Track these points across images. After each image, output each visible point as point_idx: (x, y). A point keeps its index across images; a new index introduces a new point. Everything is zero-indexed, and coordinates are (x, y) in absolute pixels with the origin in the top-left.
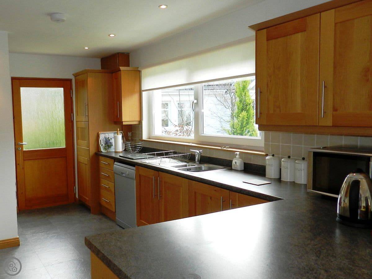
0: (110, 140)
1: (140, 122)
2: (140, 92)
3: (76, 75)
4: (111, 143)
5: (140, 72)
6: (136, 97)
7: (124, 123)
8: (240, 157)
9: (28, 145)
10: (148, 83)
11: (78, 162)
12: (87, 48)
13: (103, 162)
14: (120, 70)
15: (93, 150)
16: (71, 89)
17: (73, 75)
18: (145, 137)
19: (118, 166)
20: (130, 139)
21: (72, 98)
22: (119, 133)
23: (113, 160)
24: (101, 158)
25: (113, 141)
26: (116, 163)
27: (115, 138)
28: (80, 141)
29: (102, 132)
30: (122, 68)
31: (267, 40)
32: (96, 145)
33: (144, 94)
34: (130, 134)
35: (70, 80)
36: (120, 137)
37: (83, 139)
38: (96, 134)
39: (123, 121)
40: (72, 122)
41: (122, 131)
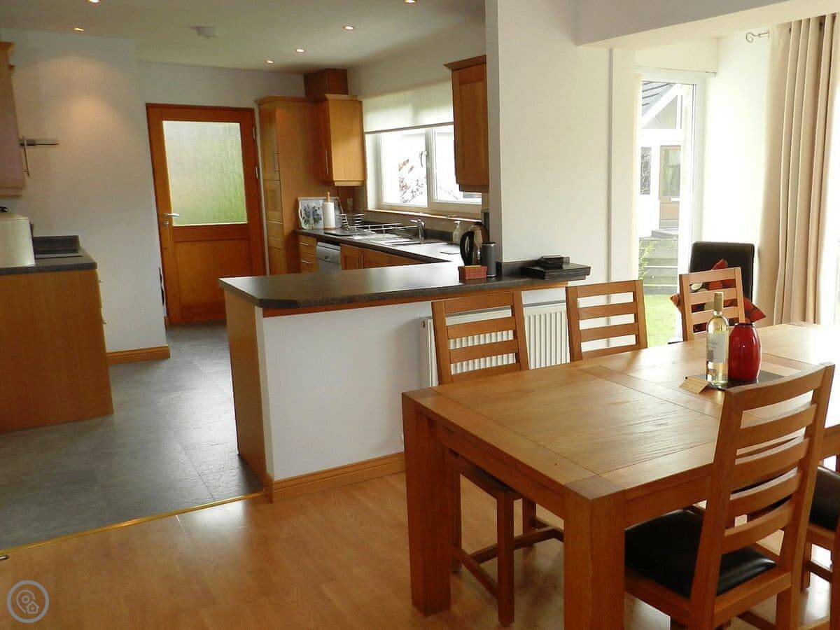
0: (316, 210)
1: (364, 182)
2: (362, 135)
3: (260, 103)
4: (318, 215)
5: (361, 102)
6: (354, 144)
7: (336, 184)
8: (461, 228)
9: (180, 218)
10: (374, 121)
11: (269, 247)
12: (271, 62)
13: (304, 242)
14: (326, 99)
15: (288, 227)
16: (253, 125)
17: (255, 101)
18: (371, 206)
19: (322, 247)
20: (349, 209)
21: (255, 141)
22: (329, 200)
23: (315, 239)
24: (302, 238)
25: (320, 212)
26: (319, 243)
27: (324, 208)
28: (270, 212)
29: (302, 198)
30: (329, 96)
31: (460, 84)
32: (294, 219)
33: (368, 138)
34: (350, 202)
35: (251, 111)
36: (331, 206)
37: (275, 209)
38: (293, 201)
39: (334, 179)
40: (258, 181)
41: (338, 196)
